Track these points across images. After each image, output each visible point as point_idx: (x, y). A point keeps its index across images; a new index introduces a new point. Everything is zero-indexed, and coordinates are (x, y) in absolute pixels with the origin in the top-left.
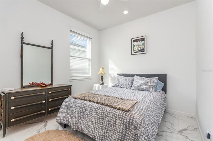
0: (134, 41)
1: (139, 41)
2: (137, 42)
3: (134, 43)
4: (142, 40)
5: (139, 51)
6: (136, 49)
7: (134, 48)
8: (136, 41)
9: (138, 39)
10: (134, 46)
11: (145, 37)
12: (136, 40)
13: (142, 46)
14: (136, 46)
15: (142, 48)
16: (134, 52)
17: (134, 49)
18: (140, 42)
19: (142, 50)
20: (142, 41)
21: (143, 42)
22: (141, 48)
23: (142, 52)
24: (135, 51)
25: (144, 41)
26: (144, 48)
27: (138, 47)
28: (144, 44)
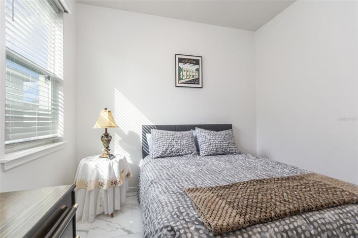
0: (181, 60)
1: (190, 63)
2: (186, 63)
3: (181, 65)
4: (195, 62)
5: (190, 81)
6: (185, 77)
7: (179, 73)
8: (184, 61)
9: (189, 59)
10: (180, 69)
11: (200, 59)
12: (185, 59)
13: (194, 74)
14: (184, 71)
15: (195, 78)
16: (181, 81)
17: (180, 75)
18: (192, 65)
19: (196, 81)
20: (195, 64)
21: (197, 67)
22: (193, 76)
23: (194, 84)
24: (182, 79)
25: (199, 64)
26: (198, 78)
27: (188, 73)
28: (197, 70)
